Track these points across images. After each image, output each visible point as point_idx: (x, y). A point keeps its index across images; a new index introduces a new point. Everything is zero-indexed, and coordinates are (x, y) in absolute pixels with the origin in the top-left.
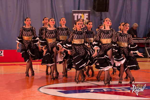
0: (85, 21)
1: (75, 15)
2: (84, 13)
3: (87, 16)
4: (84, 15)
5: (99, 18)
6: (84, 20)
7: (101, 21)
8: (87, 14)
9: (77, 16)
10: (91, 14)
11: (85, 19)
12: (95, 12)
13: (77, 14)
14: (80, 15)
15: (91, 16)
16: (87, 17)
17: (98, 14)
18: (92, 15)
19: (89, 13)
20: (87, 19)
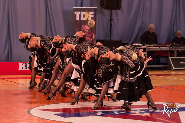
0: (90, 21)
1: (77, 13)
2: (88, 10)
3: (92, 14)
4: (88, 13)
5: (108, 17)
6: (88, 21)
7: (111, 21)
8: (93, 13)
9: (80, 15)
10: (97, 13)
11: (90, 19)
12: (103, 9)
13: (79, 13)
14: (83, 13)
15: (97, 16)
16: (93, 16)
17: (107, 12)
18: (99, 14)
19: (95, 10)
20: (92, 18)
